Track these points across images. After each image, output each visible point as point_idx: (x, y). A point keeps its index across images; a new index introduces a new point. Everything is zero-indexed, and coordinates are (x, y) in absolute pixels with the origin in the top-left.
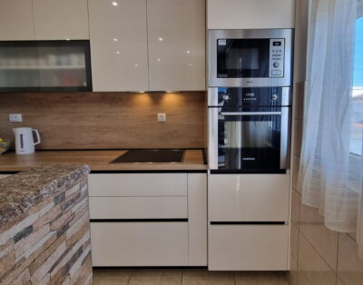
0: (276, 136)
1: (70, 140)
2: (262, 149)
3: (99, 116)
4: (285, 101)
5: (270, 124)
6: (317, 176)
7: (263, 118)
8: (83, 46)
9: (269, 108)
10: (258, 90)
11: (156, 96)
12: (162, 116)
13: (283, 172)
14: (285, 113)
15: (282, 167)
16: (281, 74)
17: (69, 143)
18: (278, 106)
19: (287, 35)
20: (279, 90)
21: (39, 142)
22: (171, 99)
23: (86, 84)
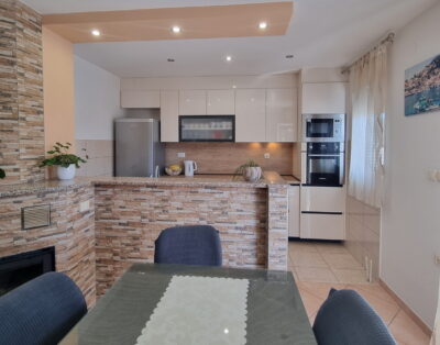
0: (337, 168)
1: (212, 168)
2: (330, 174)
4: (342, 149)
5: (333, 161)
6: (355, 184)
7: (329, 158)
8: (232, 118)
9: (333, 152)
10: (327, 144)
11: (264, 145)
12: (267, 155)
13: (341, 186)
14: (341, 155)
15: (341, 182)
16: (339, 136)
17: (211, 170)
18: (338, 152)
19: (342, 117)
20: (338, 144)
21: (196, 169)
22: (272, 145)
23: (231, 138)
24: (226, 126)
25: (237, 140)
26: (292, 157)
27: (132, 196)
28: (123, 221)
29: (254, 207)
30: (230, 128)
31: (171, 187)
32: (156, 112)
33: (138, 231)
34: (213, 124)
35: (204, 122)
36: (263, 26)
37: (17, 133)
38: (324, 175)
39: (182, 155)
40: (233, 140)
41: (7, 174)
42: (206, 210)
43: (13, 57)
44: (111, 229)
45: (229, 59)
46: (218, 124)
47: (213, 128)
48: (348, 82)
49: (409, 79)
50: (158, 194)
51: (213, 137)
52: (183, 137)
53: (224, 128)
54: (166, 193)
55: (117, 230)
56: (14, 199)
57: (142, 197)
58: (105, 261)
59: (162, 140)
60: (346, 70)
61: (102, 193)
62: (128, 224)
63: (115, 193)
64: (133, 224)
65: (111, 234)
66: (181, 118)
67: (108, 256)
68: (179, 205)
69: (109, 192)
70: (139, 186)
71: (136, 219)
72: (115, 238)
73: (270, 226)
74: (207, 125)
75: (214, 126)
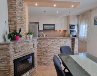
8: (55, 25)
11: (60, 31)
12: (60, 33)
22: (62, 31)
23: (54, 29)
24: (53, 27)
25: (56, 30)
26: (65, 33)
27: (46, 41)
28: (44, 46)
29: (71, 42)
30: (54, 27)
31: (54, 39)
32: (38, 23)
33: (47, 49)
34: (50, 26)
35: (48, 26)
36: (72, 6)
37: (23, 27)
40: (55, 30)
41: (22, 36)
42: (62, 43)
43: (23, 9)
44: (41, 48)
45: (57, 12)
46: (51, 26)
47: (50, 27)
48: (78, 18)
49: (95, 18)
50: (52, 41)
51: (50, 29)
52: (44, 29)
54: (53, 40)
55: (42, 49)
56: (28, 42)
57: (48, 41)
58: (40, 55)
59: (39, 30)
60: (78, 16)
61: (39, 41)
62: (45, 47)
63: (42, 40)
64: (46, 47)
65: (41, 49)
66: (43, 25)
67: (40, 54)
68: (56, 42)
69: (41, 40)
70: (48, 39)
71: (47, 46)
72: (42, 50)
73: (75, 46)
75: (51, 27)
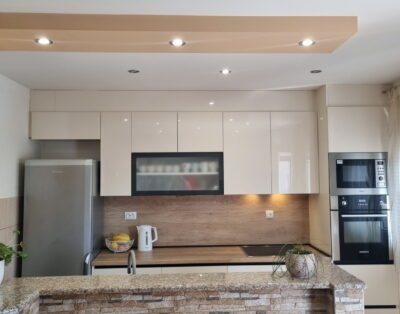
1: (182, 237)
3: (210, 214)
5: (379, 223)
8: (218, 157)
11: (265, 197)
12: (269, 213)
13: (391, 262)
15: (390, 258)
17: (180, 240)
21: (156, 239)
22: (278, 197)
23: (216, 188)
24: (208, 169)
25: (226, 192)
30: (214, 172)
34: (188, 166)
35: (174, 163)
38: (362, 246)
39: (132, 215)
40: (221, 191)
46: (195, 166)
47: (186, 173)
51: (187, 188)
52: (139, 189)
53: (205, 172)
59: (102, 194)
60: (389, 90)
61: (55, 309)
66: (135, 156)
74: (177, 168)
75: (190, 169)
